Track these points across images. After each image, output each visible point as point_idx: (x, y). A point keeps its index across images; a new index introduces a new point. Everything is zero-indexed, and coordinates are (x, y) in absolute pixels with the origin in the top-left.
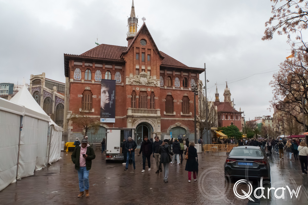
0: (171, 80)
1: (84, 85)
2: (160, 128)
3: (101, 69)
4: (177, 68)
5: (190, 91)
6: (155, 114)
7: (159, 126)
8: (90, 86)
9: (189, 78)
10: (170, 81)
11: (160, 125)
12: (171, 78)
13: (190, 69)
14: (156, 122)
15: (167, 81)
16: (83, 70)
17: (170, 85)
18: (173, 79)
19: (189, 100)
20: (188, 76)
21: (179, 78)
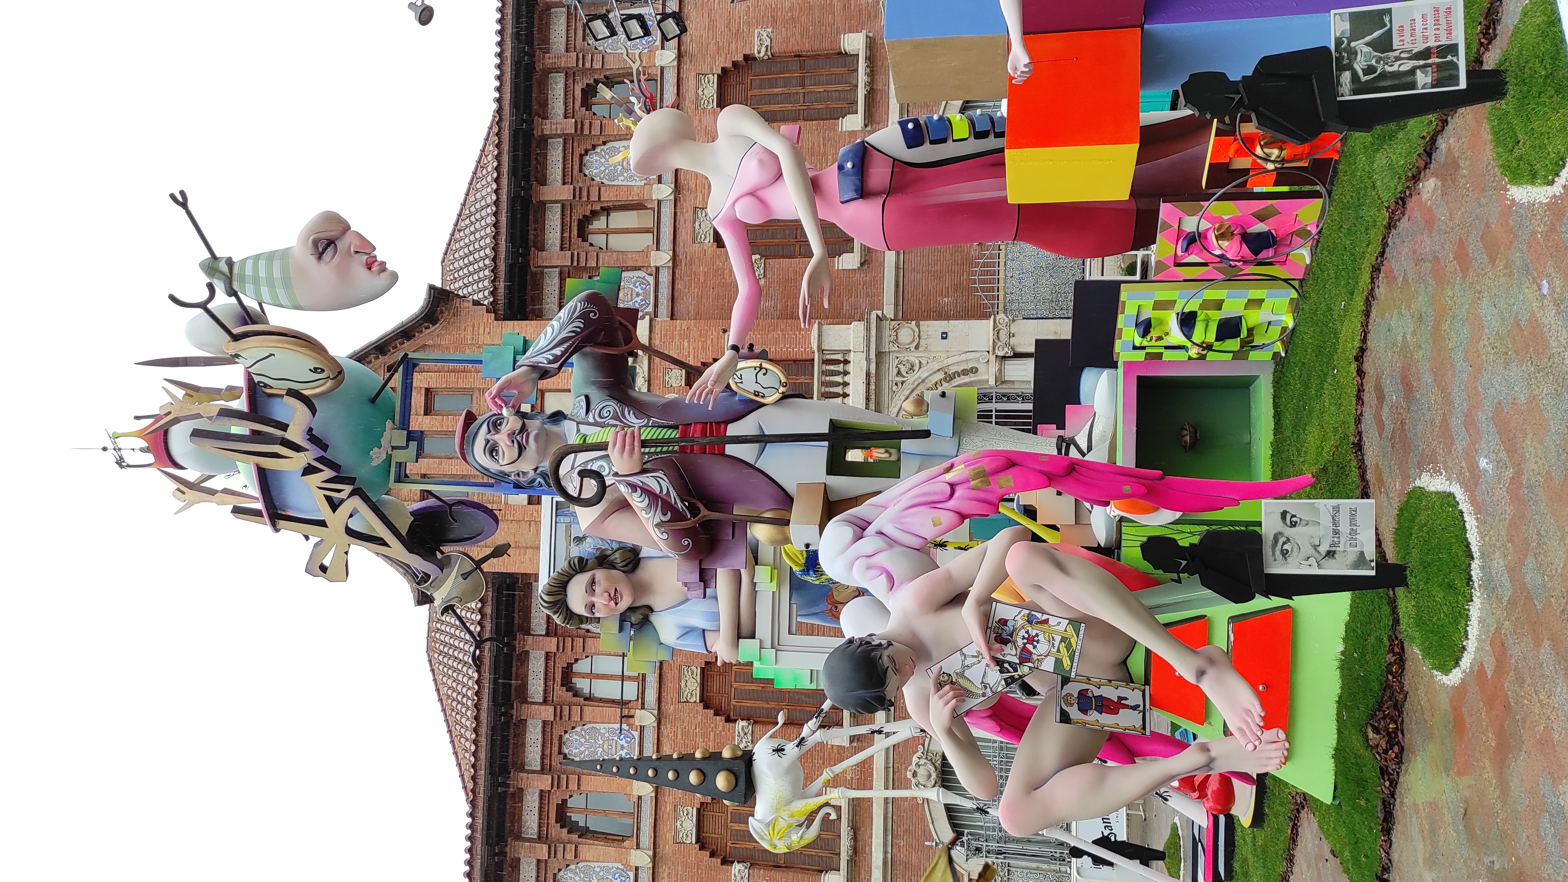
0: (607, 210)
1: (667, 848)
2: (956, 327)
3: (557, 732)
4: (513, 172)
5: (680, 56)
6: (850, 368)
7: (944, 336)
8: (669, 808)
9: (584, 71)
10: (619, 220)
11: (933, 328)
12: (594, 214)
13: (508, 63)
14: (913, 358)
15: (616, 242)
16: (570, 856)
17: (646, 219)
18: (594, 197)
19: (747, 58)
20: (570, 74)
21: (587, 152)
